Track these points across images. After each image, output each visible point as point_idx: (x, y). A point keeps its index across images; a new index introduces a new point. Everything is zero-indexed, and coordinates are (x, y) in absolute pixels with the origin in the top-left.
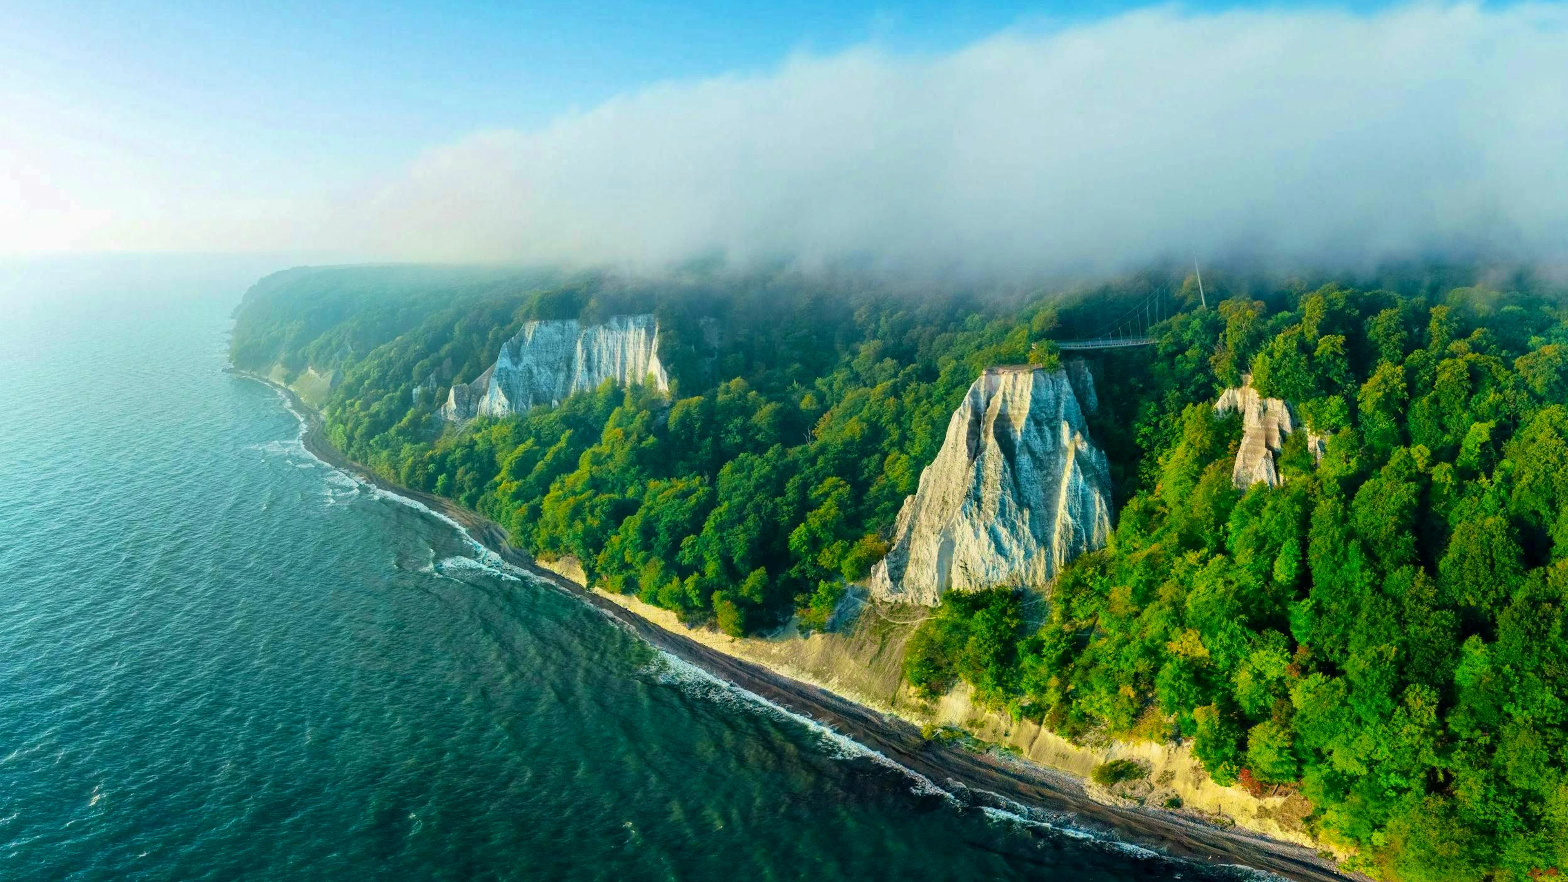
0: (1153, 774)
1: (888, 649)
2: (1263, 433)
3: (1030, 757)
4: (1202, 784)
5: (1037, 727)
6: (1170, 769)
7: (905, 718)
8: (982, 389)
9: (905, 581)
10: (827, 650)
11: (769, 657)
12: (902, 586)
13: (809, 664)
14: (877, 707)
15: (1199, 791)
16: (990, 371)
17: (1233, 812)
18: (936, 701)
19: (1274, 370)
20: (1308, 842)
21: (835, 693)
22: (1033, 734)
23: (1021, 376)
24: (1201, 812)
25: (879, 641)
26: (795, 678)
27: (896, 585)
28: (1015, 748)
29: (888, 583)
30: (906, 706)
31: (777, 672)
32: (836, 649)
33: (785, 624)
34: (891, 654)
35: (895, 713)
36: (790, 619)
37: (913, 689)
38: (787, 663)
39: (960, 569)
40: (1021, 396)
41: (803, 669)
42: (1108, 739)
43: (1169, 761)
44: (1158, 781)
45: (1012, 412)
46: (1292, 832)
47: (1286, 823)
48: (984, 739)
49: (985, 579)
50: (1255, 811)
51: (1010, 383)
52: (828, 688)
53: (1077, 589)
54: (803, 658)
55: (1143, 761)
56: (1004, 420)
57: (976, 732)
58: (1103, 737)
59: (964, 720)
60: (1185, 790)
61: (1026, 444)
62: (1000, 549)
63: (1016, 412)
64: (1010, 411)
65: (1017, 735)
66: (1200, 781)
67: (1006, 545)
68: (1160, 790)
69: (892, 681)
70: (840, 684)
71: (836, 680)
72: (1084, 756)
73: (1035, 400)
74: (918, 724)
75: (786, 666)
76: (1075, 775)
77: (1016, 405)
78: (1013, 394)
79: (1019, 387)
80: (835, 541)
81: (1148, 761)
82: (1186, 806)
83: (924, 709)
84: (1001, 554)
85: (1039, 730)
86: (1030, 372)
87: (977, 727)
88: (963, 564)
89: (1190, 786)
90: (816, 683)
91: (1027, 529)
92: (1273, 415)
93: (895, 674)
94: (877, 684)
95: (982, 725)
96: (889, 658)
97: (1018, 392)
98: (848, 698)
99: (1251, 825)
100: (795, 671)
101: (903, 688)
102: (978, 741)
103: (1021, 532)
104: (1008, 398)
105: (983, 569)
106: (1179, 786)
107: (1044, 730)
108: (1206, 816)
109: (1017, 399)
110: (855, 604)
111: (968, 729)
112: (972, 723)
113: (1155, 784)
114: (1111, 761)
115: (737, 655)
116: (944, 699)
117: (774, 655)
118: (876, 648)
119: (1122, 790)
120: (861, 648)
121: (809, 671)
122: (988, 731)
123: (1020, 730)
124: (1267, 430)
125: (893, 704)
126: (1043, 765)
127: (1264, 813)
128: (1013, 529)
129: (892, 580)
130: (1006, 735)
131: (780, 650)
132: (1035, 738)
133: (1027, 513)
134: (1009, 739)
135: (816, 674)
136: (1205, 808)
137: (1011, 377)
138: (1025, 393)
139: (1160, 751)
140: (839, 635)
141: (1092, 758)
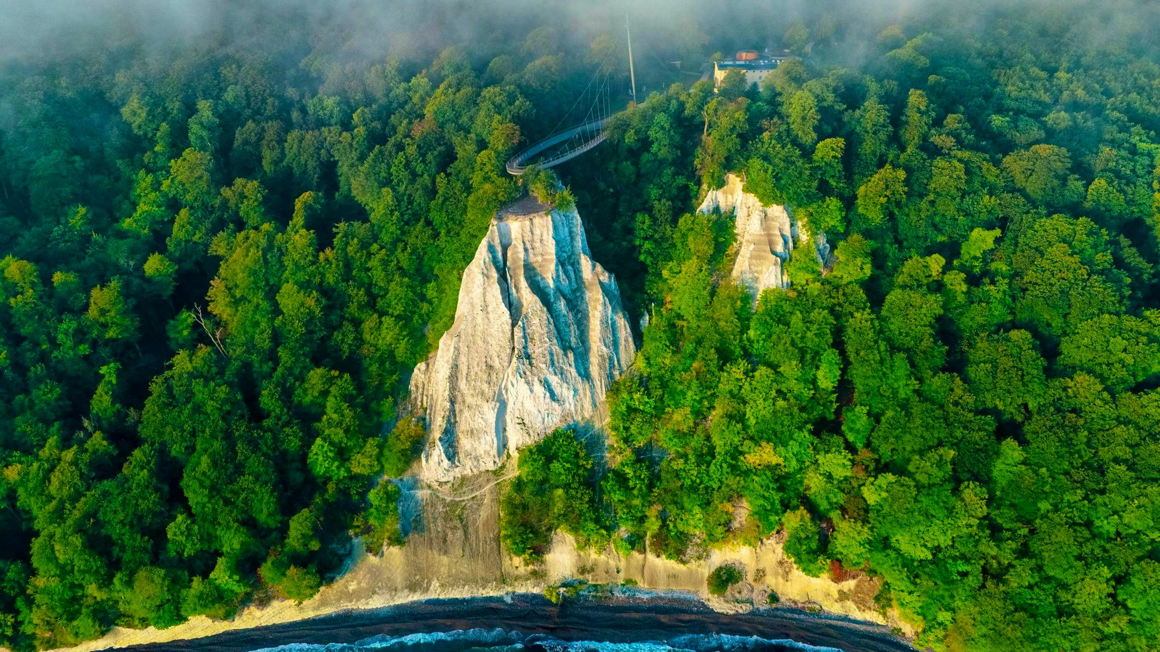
0: (749, 574)
1: (471, 530)
2: (766, 239)
3: (646, 586)
4: (790, 576)
5: (643, 556)
6: (761, 567)
7: (521, 590)
8: (497, 241)
9: (462, 455)
10: (412, 558)
11: (350, 596)
12: (459, 461)
13: (399, 581)
14: (490, 592)
15: (789, 583)
16: (500, 219)
17: (818, 597)
18: (542, 562)
19: (777, 178)
20: (880, 620)
21: (442, 597)
22: (641, 562)
23: (537, 220)
24: (795, 602)
25: (459, 525)
26: (392, 604)
27: (453, 463)
28: (629, 581)
29: (446, 463)
30: (517, 578)
31: (369, 607)
32: (419, 553)
33: (349, 554)
34: (477, 532)
35: (510, 589)
36: (352, 547)
37: (517, 561)
38: (374, 593)
39: (518, 427)
40: (541, 241)
41: (396, 590)
42: (705, 551)
43: (758, 559)
44: (755, 580)
45: (535, 260)
46: (867, 611)
47: (861, 604)
48: (599, 583)
49: (542, 427)
50: (836, 596)
51: (528, 229)
52: (432, 595)
53: (632, 415)
54: (389, 579)
55: (737, 565)
56: (530, 270)
57: (589, 577)
58: (701, 550)
59: (575, 571)
60: (777, 584)
61: (558, 289)
62: (553, 396)
63: (539, 259)
64: (532, 259)
65: (628, 569)
66: (787, 573)
67: (557, 391)
68: (759, 587)
69: (492, 559)
70: (442, 585)
71: (435, 584)
72: (691, 572)
73: (558, 243)
74: (536, 591)
75: (376, 597)
76: (689, 592)
77: (537, 251)
78: (532, 241)
79: (537, 232)
80: (365, 442)
81: (741, 563)
82: (783, 599)
83: (535, 574)
84: (554, 400)
85: (645, 558)
86: (547, 214)
87: (589, 572)
88: (520, 421)
89: (780, 580)
90: (417, 597)
91: (573, 370)
92: (773, 220)
93: (492, 548)
94: (480, 569)
95: (592, 570)
96: (477, 537)
97: (537, 238)
98: (459, 596)
99: (835, 609)
100: (388, 596)
101: (506, 561)
102: (595, 586)
103: (569, 375)
104: (529, 246)
105: (540, 419)
106: (772, 581)
107: (651, 557)
108: (800, 605)
109: (537, 244)
110: (413, 497)
111: (581, 577)
112: (583, 570)
113: (753, 584)
114: (713, 570)
115: (310, 614)
116: (549, 557)
117: (354, 591)
118: (460, 533)
119: (733, 596)
120: (445, 541)
121: (402, 590)
122: (600, 571)
123: (628, 561)
124: (769, 235)
125: (504, 582)
126: (661, 590)
127: (843, 596)
128: (562, 373)
129: (449, 459)
130: (618, 572)
131: (359, 583)
132: (643, 566)
133: (571, 355)
134: (622, 575)
135: (412, 588)
136: (797, 598)
137: (528, 223)
138: (545, 237)
139: (748, 552)
140: (413, 537)
141: (697, 572)
